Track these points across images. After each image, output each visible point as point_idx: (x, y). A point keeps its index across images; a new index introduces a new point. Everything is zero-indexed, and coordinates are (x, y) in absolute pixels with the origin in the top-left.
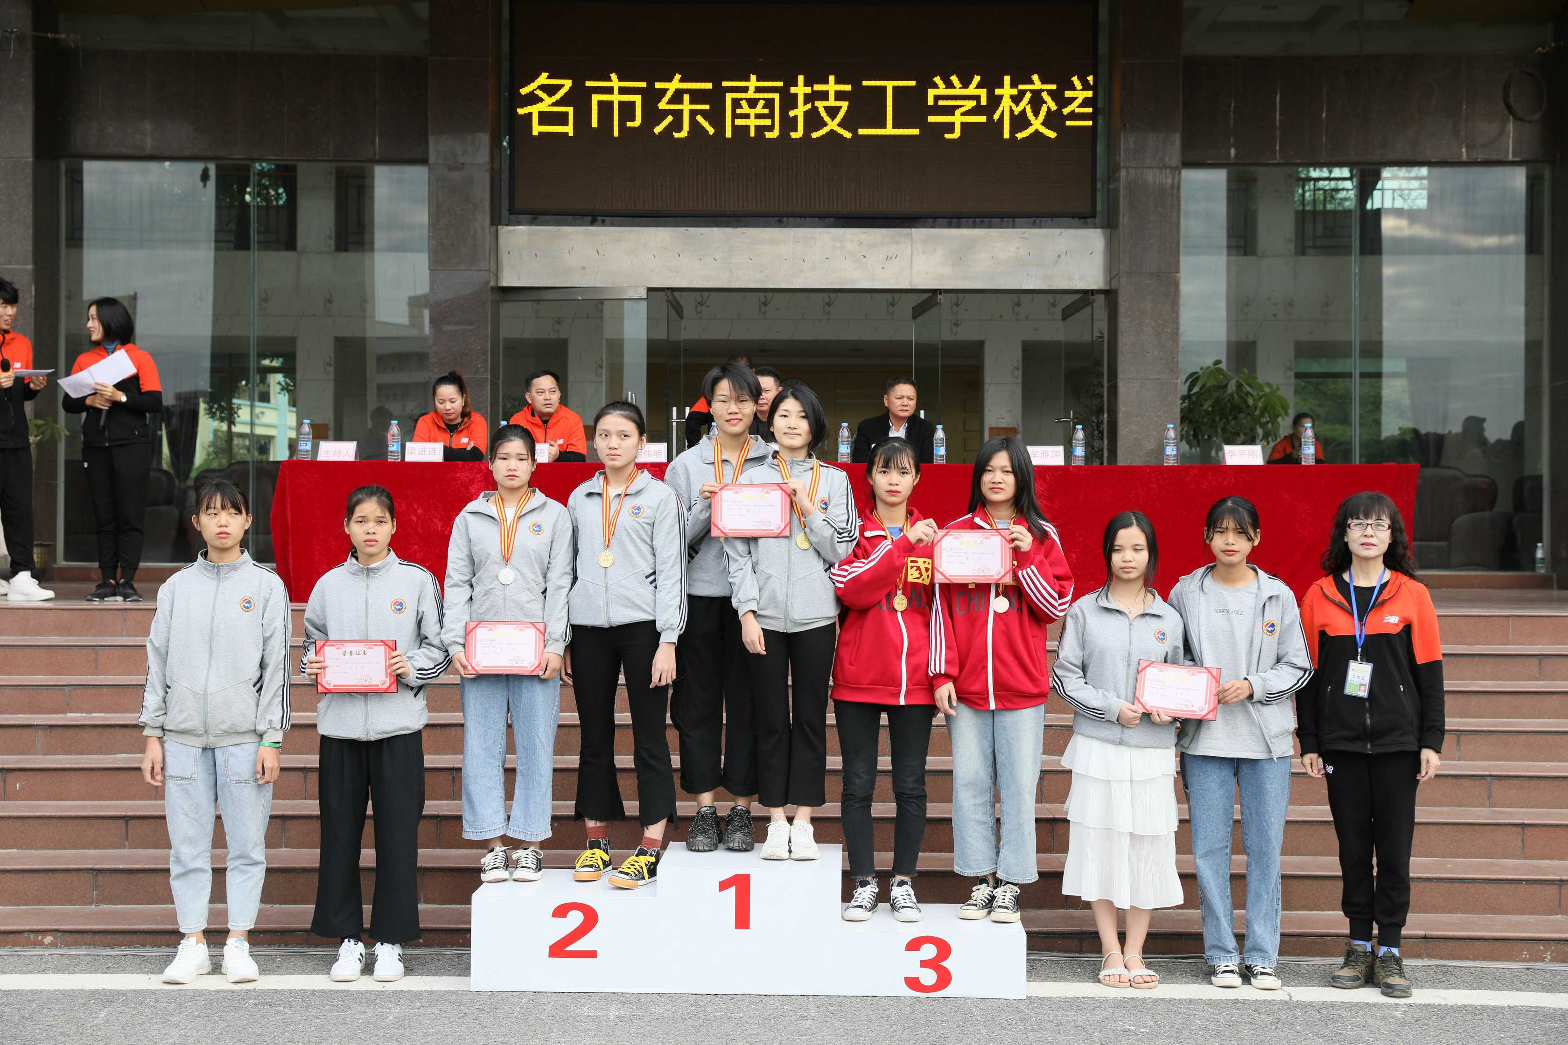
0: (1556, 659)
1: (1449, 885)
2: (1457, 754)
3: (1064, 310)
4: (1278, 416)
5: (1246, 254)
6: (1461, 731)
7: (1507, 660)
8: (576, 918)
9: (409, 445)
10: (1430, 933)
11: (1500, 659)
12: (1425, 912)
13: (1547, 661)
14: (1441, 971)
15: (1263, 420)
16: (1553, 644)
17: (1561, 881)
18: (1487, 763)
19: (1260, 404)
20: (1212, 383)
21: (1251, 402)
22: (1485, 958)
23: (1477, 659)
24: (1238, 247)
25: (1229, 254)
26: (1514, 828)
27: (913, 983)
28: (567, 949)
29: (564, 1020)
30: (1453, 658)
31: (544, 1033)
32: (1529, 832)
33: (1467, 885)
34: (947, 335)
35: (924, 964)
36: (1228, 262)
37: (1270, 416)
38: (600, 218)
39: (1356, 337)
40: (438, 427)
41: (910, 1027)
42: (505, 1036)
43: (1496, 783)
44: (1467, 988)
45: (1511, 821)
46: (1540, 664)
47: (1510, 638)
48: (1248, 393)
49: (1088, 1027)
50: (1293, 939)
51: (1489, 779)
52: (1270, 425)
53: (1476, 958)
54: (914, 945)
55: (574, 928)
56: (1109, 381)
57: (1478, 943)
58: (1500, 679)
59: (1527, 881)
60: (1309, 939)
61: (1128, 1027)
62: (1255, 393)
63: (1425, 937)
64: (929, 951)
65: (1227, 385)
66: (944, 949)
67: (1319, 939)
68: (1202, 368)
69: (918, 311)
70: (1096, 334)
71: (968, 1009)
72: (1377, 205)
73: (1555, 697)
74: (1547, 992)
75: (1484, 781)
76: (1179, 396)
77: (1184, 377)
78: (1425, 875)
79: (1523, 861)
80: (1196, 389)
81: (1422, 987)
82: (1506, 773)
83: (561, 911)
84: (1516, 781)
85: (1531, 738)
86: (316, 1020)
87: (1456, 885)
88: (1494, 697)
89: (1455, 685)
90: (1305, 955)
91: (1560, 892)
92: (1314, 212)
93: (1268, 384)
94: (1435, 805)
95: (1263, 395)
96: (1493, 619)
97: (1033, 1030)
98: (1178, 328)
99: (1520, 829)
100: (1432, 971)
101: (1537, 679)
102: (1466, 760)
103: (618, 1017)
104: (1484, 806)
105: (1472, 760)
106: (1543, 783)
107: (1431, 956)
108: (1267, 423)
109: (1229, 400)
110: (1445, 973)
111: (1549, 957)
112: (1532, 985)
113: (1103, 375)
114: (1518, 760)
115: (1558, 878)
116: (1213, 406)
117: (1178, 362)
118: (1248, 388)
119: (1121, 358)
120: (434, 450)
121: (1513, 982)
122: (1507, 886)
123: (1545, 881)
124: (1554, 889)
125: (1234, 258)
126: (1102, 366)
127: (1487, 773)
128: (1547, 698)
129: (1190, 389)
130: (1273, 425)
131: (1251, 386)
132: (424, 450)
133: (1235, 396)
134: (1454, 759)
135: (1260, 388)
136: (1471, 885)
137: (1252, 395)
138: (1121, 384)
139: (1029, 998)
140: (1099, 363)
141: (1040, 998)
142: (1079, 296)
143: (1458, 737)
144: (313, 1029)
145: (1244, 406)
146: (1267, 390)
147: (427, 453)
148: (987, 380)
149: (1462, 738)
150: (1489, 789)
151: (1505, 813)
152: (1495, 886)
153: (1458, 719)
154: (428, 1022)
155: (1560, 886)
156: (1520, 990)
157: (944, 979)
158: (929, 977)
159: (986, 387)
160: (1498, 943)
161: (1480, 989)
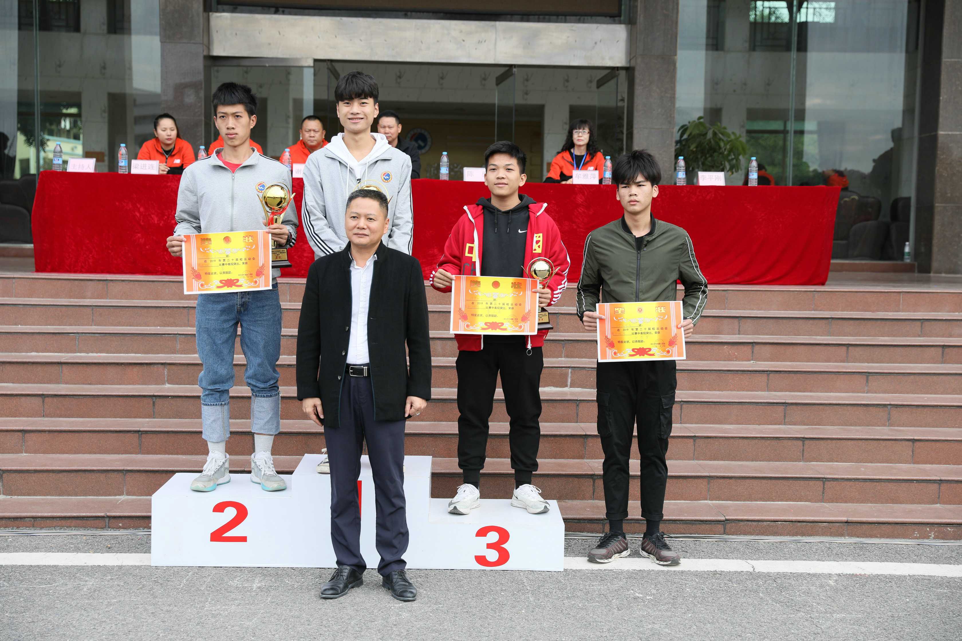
0: (933, 322)
1: (862, 483)
2: (866, 388)
3: (598, 81)
4: (739, 155)
5: (717, 49)
6: (869, 373)
7: (899, 323)
8: (231, 513)
9: (134, 162)
10: (850, 519)
11: (895, 322)
12: (846, 502)
13: (927, 323)
14: (858, 547)
15: (730, 158)
16: (930, 312)
17: (941, 480)
18: (887, 395)
19: (728, 147)
20: (696, 132)
21: (722, 144)
22: (888, 537)
23: (879, 322)
24: (713, 45)
25: (707, 49)
26: (907, 443)
27: (481, 560)
28: (224, 535)
29: (217, 591)
30: (862, 322)
31: (201, 602)
32: (918, 444)
33: (875, 484)
34: (519, 100)
35: (490, 546)
36: (706, 54)
37: (734, 155)
38: (281, 9)
39: (792, 105)
40: (157, 150)
41: (477, 596)
42: (170, 605)
43: (894, 412)
44: (877, 560)
45: (905, 438)
46: (922, 326)
47: (901, 307)
48: (720, 139)
49: (608, 595)
50: (754, 523)
51: (889, 407)
52: (734, 161)
53: (882, 536)
54: (482, 532)
55: (229, 520)
56: (627, 130)
57: (884, 526)
58: (894, 336)
59: (917, 480)
60: (765, 523)
61: (637, 595)
62: (725, 139)
63: (847, 522)
64: (493, 537)
65: (706, 134)
66: (504, 535)
67: (772, 523)
68: (689, 122)
69: (500, 80)
70: (619, 98)
71: (521, 580)
72: (803, 19)
73: (932, 349)
74: (934, 563)
75: (885, 409)
76: (674, 140)
77: (677, 128)
78: (846, 477)
79: (912, 465)
80: (685, 136)
81: (846, 560)
82: (900, 403)
83: (220, 508)
84: (907, 409)
85: (917, 378)
86: (27, 592)
87: (867, 483)
88: (892, 349)
89: (864, 340)
90: (763, 534)
91: (940, 488)
92: (762, 23)
93: (733, 133)
94: (851, 425)
95: (731, 141)
96: (889, 294)
97: (568, 598)
98: (674, 94)
99: (911, 443)
100: (852, 547)
101: (919, 336)
102: (872, 393)
103: (259, 588)
104: (885, 426)
105: (876, 393)
106: (926, 410)
107: (851, 535)
108: (732, 159)
109: (708, 144)
110: (861, 548)
111: (933, 536)
112: (923, 558)
113: (623, 126)
114: (907, 393)
115: (939, 478)
116: (697, 147)
117: (674, 117)
118: (721, 136)
119: (636, 114)
120: (152, 166)
121: (909, 555)
122: (903, 484)
123: (930, 480)
124: (936, 486)
125: (710, 52)
126: (623, 119)
127: (888, 403)
128: (927, 349)
129: (681, 136)
130: (737, 161)
131: (722, 134)
132: (145, 165)
133: (712, 141)
134: (864, 392)
135: (729, 136)
136: (878, 484)
137: (723, 140)
138: (635, 132)
139: (565, 570)
140: (621, 118)
141: (573, 571)
142: (607, 71)
143: (867, 377)
144: (22, 599)
145: (717, 148)
146: (733, 137)
147: (147, 168)
148: (546, 131)
149: (870, 377)
150: (889, 414)
151: (900, 431)
152: (895, 484)
153: (866, 364)
154: (113, 593)
155: (940, 484)
156: (915, 561)
157: (504, 557)
158: (493, 556)
159: (546, 135)
160: (898, 526)
161: (887, 561)
